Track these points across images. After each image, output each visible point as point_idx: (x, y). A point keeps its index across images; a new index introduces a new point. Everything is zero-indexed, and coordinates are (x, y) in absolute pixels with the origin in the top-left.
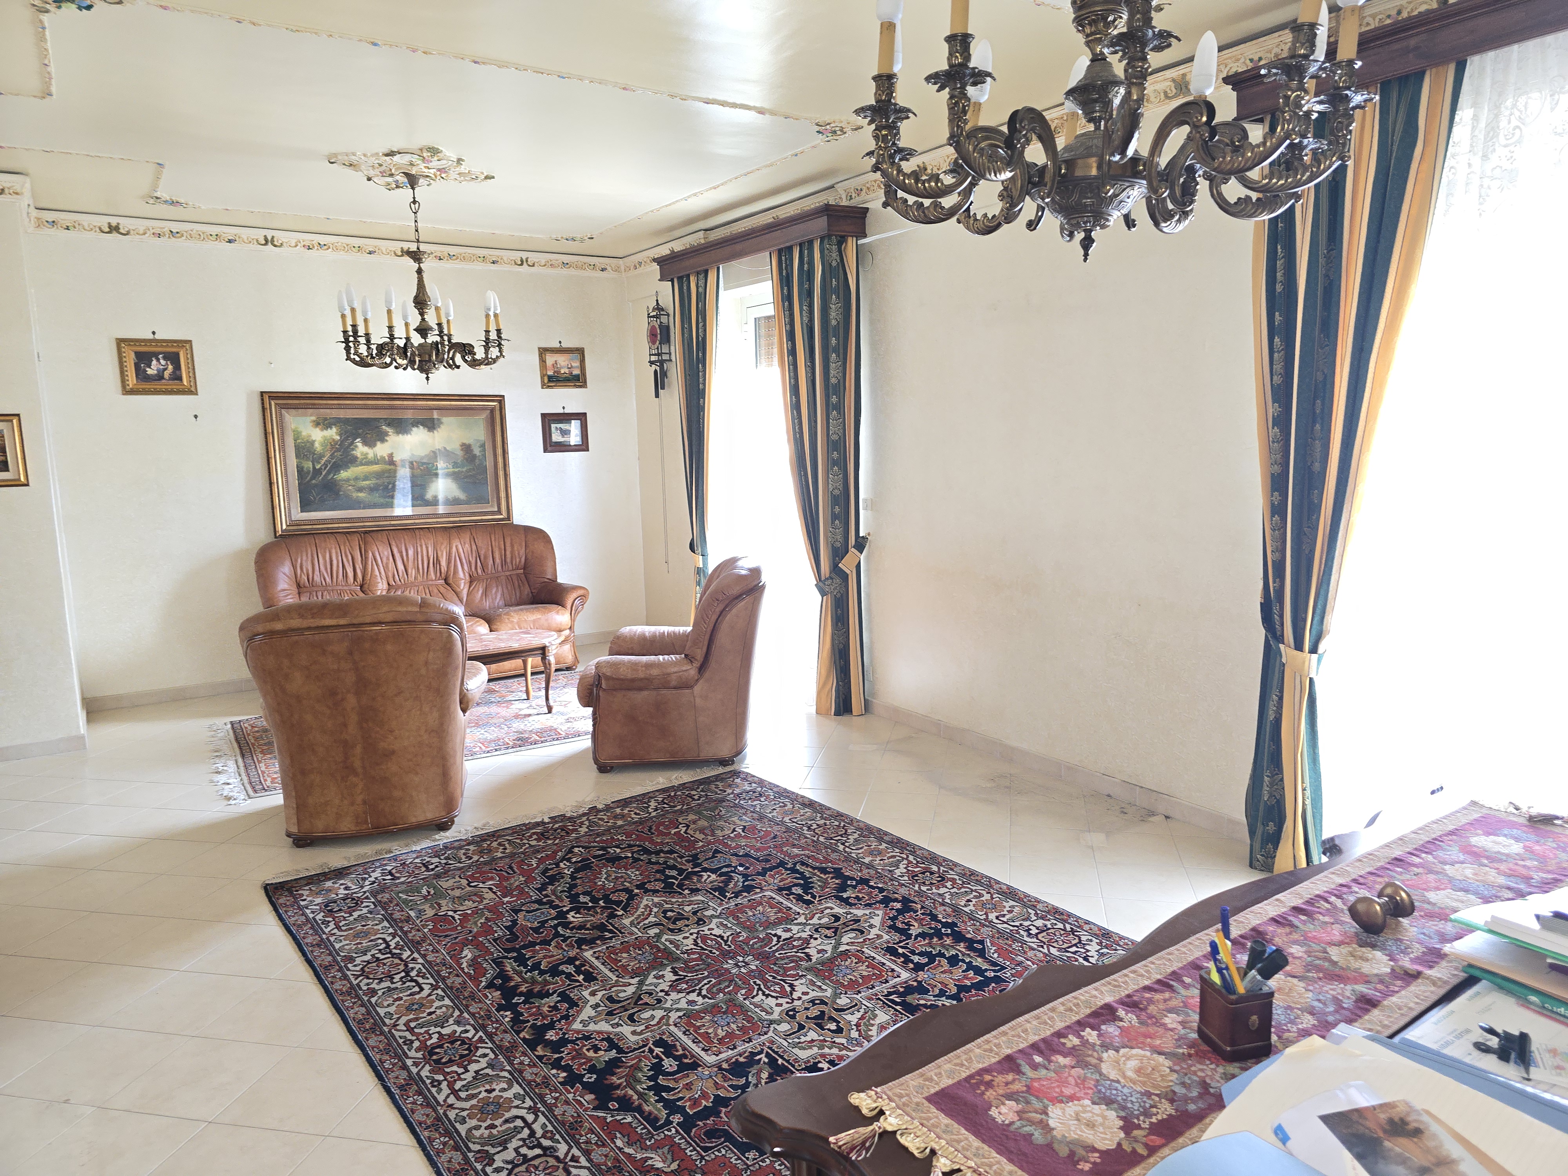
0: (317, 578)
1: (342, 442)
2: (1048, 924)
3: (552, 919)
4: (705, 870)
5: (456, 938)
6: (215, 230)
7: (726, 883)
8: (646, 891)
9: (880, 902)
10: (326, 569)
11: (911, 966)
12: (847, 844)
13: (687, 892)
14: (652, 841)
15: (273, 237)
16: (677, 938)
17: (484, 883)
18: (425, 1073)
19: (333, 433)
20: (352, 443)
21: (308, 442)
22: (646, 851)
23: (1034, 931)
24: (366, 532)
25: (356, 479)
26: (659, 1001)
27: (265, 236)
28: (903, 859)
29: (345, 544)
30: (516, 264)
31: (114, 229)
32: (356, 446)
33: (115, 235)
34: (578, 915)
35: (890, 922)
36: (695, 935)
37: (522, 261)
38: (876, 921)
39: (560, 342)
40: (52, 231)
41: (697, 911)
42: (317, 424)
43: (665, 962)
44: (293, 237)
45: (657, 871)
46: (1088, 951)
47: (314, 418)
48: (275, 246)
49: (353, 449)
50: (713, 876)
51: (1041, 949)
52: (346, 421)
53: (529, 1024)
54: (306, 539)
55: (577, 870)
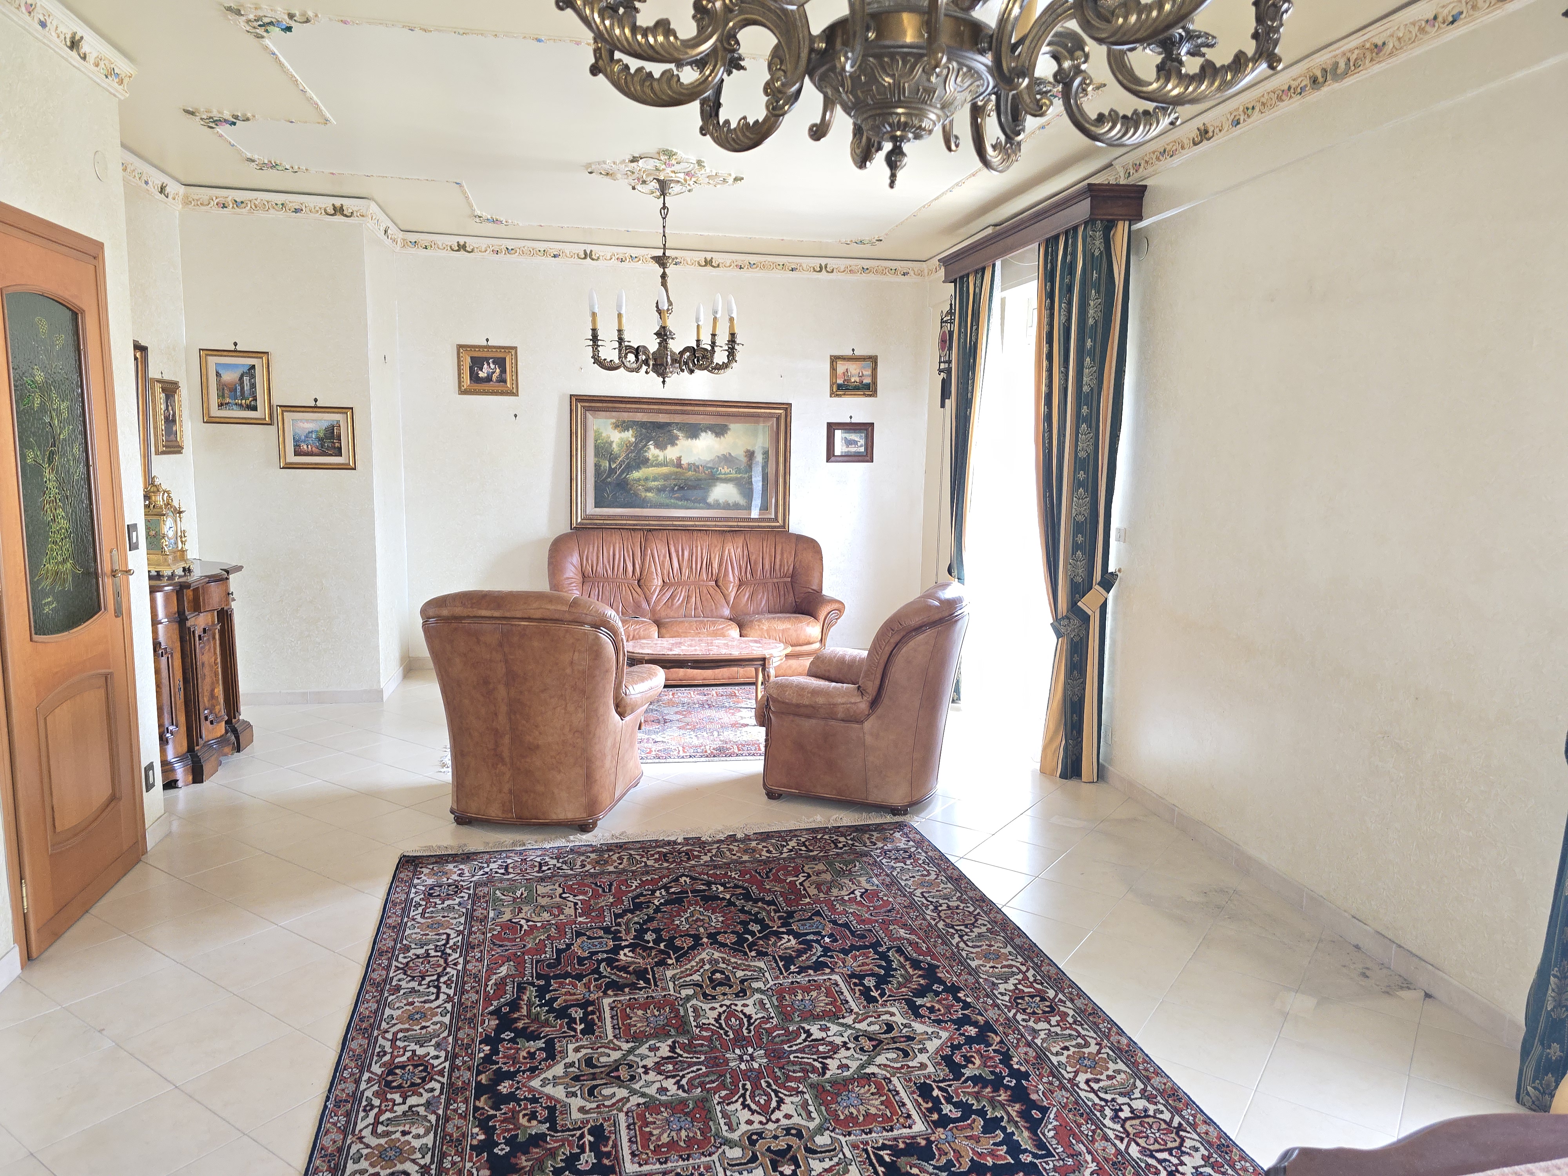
0: (600, 570)
1: (636, 444)
2: (1152, 1108)
3: (603, 952)
4: (788, 933)
5: (507, 950)
6: (542, 246)
7: (800, 953)
8: (715, 942)
9: (953, 1022)
10: (609, 562)
11: (935, 1116)
12: (965, 938)
13: (753, 954)
14: (761, 888)
15: (591, 251)
16: (704, 1006)
17: (575, 896)
18: (369, 1093)
19: (629, 436)
20: (646, 445)
21: (607, 442)
22: (747, 897)
23: (1125, 1113)
24: (650, 530)
25: (647, 479)
26: (633, 1078)
27: (585, 251)
28: (1020, 971)
29: (628, 539)
30: (815, 271)
31: (462, 247)
32: (649, 449)
33: (462, 252)
34: (631, 954)
35: (948, 1051)
36: (724, 1008)
37: (821, 267)
38: (932, 1045)
39: (853, 350)
40: (413, 251)
41: (746, 980)
42: (616, 426)
43: (673, 1032)
44: (608, 251)
45: (741, 923)
46: (1182, 1163)
47: (614, 421)
48: (593, 259)
49: (646, 451)
50: (793, 942)
51: (1117, 1142)
52: (643, 425)
53: (495, 1067)
54: (596, 532)
55: (667, 903)
